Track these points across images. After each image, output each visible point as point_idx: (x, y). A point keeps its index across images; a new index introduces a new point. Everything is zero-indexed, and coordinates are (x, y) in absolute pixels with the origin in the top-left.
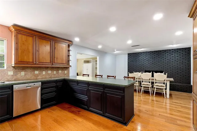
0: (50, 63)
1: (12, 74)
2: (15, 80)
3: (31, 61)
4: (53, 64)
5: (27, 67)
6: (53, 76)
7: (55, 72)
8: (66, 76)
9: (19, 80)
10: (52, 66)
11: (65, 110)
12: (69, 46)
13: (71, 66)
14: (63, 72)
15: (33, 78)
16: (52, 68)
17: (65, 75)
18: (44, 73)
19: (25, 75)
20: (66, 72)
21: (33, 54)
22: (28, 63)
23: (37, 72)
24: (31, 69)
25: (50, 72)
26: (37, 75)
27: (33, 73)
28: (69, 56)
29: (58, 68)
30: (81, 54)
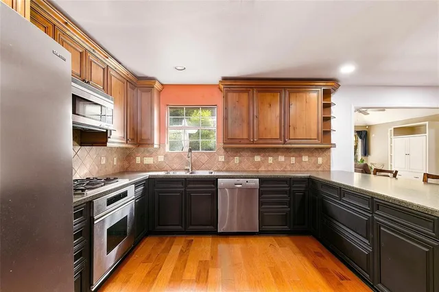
0: (280, 138)
1: (223, 160)
2: (227, 171)
3: (245, 136)
4: (285, 142)
5: (243, 149)
6: (289, 168)
7: (293, 160)
8: (320, 169)
9: (232, 171)
10: (285, 146)
11: (305, 255)
12: (327, 94)
13: (334, 146)
14: (313, 159)
15: (251, 169)
16: (287, 151)
17: (318, 167)
18: (270, 160)
19: (240, 162)
20: (320, 160)
21: (249, 124)
22: (240, 141)
23: (258, 158)
24: (248, 152)
25: (282, 158)
26: (258, 165)
27: (251, 158)
28: (327, 119)
29: (299, 151)
30: (383, 109)
